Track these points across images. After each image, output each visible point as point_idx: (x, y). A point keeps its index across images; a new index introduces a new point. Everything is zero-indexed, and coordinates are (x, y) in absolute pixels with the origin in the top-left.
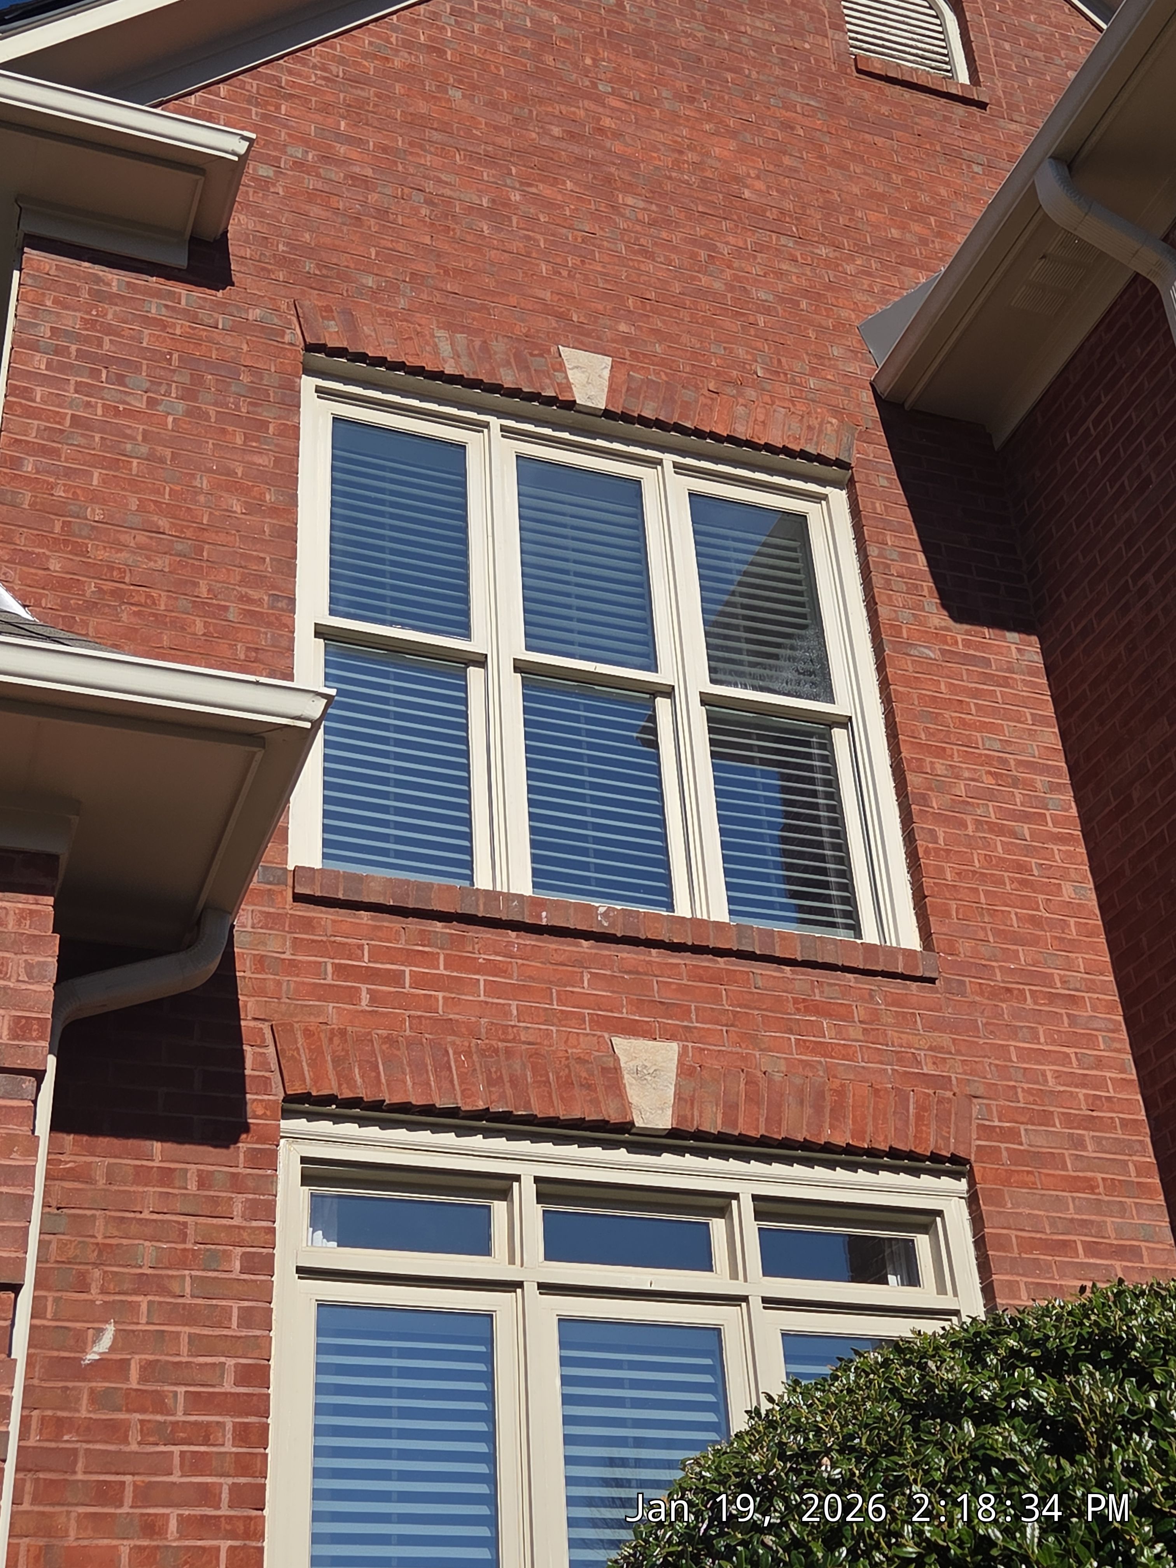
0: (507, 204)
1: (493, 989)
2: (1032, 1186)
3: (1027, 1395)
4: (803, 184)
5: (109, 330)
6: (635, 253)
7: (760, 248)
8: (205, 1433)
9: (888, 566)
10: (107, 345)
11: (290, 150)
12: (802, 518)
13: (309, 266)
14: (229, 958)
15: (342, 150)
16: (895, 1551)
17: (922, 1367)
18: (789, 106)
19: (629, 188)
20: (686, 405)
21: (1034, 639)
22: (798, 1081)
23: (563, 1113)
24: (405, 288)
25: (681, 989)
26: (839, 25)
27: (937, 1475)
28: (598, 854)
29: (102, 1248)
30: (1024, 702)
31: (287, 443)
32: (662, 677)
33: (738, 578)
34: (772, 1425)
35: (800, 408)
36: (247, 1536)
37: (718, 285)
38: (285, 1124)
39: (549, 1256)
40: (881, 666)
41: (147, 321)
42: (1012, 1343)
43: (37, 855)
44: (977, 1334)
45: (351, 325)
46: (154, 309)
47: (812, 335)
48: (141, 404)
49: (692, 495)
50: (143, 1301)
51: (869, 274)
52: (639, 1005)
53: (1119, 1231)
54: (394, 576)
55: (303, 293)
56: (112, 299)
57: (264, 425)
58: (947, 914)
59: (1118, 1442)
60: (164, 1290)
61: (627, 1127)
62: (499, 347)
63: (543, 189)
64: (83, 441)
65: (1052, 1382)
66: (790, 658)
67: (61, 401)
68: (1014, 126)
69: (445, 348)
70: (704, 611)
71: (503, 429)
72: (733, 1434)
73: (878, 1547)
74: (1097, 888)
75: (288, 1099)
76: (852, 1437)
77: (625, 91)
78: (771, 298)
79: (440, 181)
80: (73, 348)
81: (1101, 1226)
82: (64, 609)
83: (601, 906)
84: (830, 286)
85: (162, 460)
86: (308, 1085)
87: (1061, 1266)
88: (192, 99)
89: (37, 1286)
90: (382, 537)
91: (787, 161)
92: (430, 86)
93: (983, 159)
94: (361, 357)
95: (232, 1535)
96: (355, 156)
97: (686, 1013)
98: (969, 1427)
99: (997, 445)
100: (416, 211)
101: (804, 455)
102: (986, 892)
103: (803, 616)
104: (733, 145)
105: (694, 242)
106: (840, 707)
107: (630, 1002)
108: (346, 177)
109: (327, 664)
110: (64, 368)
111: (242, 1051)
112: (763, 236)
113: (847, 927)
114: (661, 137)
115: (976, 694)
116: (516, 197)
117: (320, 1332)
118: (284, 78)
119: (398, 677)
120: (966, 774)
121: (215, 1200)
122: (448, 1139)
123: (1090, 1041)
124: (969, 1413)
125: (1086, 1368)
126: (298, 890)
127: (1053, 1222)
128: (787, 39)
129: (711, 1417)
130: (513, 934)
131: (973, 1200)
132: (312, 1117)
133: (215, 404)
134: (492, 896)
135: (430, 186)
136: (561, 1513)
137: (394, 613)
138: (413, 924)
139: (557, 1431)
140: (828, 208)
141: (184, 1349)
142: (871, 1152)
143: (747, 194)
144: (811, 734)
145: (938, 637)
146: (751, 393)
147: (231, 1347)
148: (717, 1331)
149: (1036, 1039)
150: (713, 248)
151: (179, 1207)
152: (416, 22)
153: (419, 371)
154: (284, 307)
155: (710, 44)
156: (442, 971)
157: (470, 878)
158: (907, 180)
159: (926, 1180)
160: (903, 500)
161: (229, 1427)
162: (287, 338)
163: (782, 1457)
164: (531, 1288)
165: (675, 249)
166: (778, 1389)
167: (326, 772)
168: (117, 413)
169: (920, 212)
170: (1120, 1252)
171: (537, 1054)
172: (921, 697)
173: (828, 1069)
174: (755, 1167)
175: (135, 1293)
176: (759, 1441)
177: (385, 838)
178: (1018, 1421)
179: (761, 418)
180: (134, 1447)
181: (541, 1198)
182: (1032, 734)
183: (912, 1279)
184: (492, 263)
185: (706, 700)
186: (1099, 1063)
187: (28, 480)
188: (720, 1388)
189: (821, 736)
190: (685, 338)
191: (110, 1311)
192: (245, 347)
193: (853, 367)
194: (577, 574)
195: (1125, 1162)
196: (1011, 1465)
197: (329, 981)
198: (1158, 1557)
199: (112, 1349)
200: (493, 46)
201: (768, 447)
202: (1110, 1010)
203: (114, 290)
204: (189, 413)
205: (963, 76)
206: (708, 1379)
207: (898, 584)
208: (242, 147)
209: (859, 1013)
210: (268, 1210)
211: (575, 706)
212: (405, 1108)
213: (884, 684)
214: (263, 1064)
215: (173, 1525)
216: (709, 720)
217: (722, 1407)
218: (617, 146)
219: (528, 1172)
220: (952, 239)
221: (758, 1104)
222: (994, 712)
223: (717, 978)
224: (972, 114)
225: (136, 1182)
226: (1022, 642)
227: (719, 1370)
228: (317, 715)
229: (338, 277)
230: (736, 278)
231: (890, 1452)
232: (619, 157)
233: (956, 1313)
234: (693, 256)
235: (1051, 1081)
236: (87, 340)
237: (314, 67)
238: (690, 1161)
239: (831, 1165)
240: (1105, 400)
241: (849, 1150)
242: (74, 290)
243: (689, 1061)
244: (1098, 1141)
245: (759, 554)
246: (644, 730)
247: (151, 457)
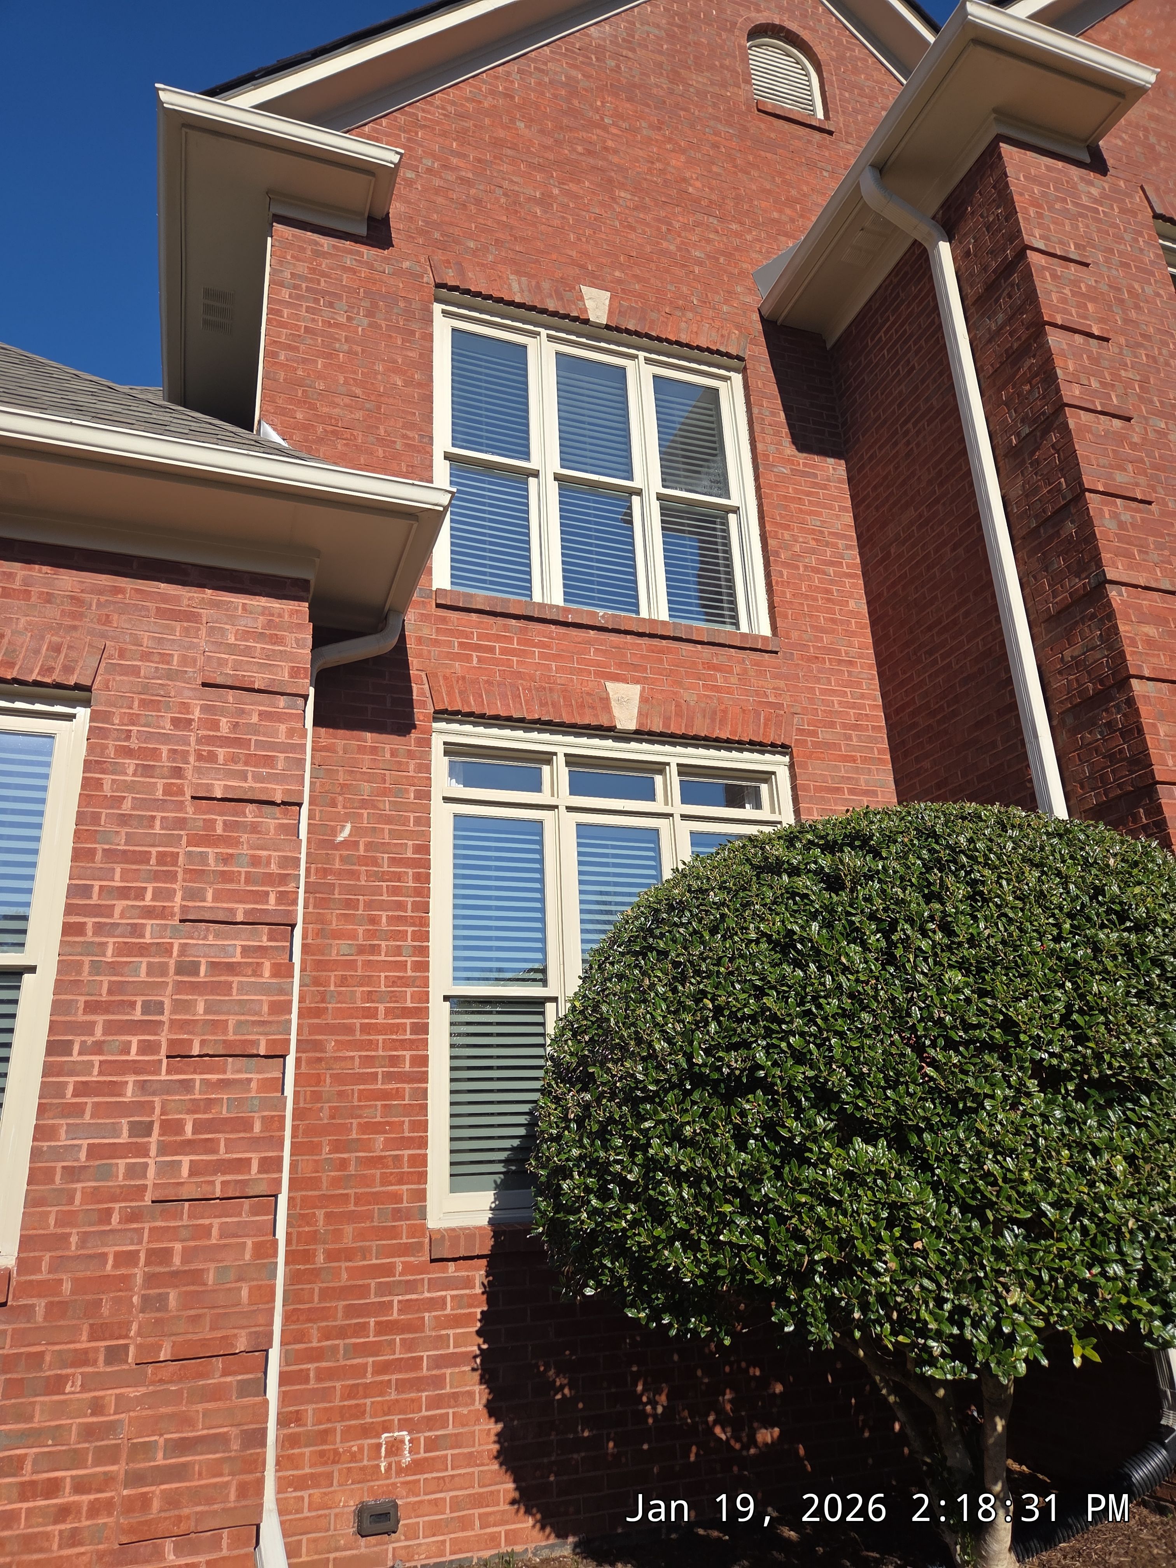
0: (551, 196)
1: (542, 656)
2: (823, 759)
3: (816, 863)
4: (724, 184)
5: (324, 274)
6: (624, 227)
7: (698, 224)
8: (399, 877)
9: (763, 419)
10: (323, 284)
11: (424, 161)
12: (716, 390)
13: (437, 235)
14: (402, 638)
15: (454, 161)
16: (745, 936)
17: (762, 849)
18: (717, 133)
19: (622, 186)
20: (652, 322)
21: (843, 462)
22: (703, 705)
23: (579, 721)
24: (492, 249)
25: (643, 657)
26: (748, 81)
27: (768, 901)
28: (599, 584)
29: (343, 786)
30: (835, 499)
31: (427, 344)
32: (636, 484)
33: (679, 426)
34: (685, 876)
35: (717, 324)
36: (421, 925)
37: (672, 248)
38: (435, 725)
39: (572, 793)
40: (757, 478)
41: (345, 269)
42: (809, 837)
43: (297, 579)
44: (791, 833)
45: (461, 272)
46: (349, 261)
47: (726, 279)
48: (343, 320)
49: (655, 377)
50: (365, 812)
51: (760, 241)
52: (619, 665)
53: (867, 782)
54: (487, 424)
55: (433, 252)
56: (325, 255)
57: (413, 333)
58: (786, 617)
59: (861, 885)
60: (375, 807)
61: (612, 729)
62: (546, 285)
63: (572, 187)
64: (311, 342)
65: (829, 856)
66: (707, 474)
67: (298, 317)
68: (849, 147)
69: (515, 286)
70: (660, 445)
71: (548, 336)
72: (664, 880)
73: (736, 934)
74: (868, 603)
75: (436, 712)
76: (725, 882)
77: (620, 123)
78: (703, 256)
79: (512, 181)
80: (304, 285)
81: (858, 780)
82: (306, 441)
83: (601, 612)
84: (737, 249)
85: (356, 354)
86: (446, 704)
87: (835, 800)
88: (366, 128)
89: (310, 804)
90: (480, 401)
91: (715, 169)
92: (505, 119)
93: (829, 168)
94: (467, 292)
95: (413, 924)
96: (462, 165)
97: (645, 670)
98: (785, 877)
99: (829, 346)
100: (497, 199)
101: (718, 352)
102: (808, 605)
103: (715, 449)
104: (683, 158)
105: (658, 220)
106: (733, 502)
107: (615, 664)
108: (457, 178)
109: (451, 475)
110: (299, 297)
111: (411, 687)
112: (699, 217)
113: (732, 624)
114: (641, 153)
115: (809, 494)
116: (556, 191)
117: (455, 829)
118: (420, 114)
119: (490, 483)
120: (801, 540)
121: (399, 763)
122: (520, 734)
123: (859, 685)
124: (785, 871)
125: (847, 849)
126: (439, 601)
127: (833, 778)
128: (716, 89)
129: (653, 872)
130: (553, 627)
131: (791, 766)
132: (449, 721)
133: (385, 320)
134: (542, 606)
135: (506, 184)
136: (577, 917)
137: (488, 446)
138: (500, 621)
139: (575, 877)
140: (738, 199)
141: (387, 836)
142: (739, 742)
143: (691, 190)
144: (717, 517)
145: (789, 461)
146: (690, 315)
147: (411, 835)
148: (657, 831)
149: (830, 683)
150: (670, 224)
151: (381, 766)
152: (497, 78)
153: (500, 300)
154: (423, 260)
155: (671, 92)
156: (515, 646)
157: (531, 596)
158: (784, 181)
159: (768, 757)
160: (774, 380)
161: (411, 874)
162: (425, 280)
163: (689, 891)
164: (562, 809)
165: (648, 225)
166: (688, 859)
167: (452, 536)
168: (330, 325)
169: (791, 202)
170: (866, 793)
171: (566, 690)
172: (778, 496)
173: (719, 699)
174: (679, 749)
175: (360, 808)
176: (678, 883)
177: (484, 573)
178: (811, 875)
179: (695, 330)
180: (363, 883)
181: (568, 764)
182: (838, 516)
183: (758, 806)
184: (542, 234)
185: (660, 497)
186: (863, 696)
187: (282, 365)
188: (658, 858)
189: (722, 518)
190: (653, 280)
191: (347, 817)
192: (401, 285)
193: (748, 299)
194: (589, 424)
195: (872, 748)
196: (806, 896)
197: (456, 650)
198: (878, 940)
199: (350, 835)
200: (543, 94)
201: (699, 348)
202: (870, 668)
203: (326, 249)
204: (370, 325)
205: (820, 115)
206: (652, 854)
207: (769, 430)
208: (396, 158)
209: (737, 669)
210: (427, 768)
211: (588, 500)
212: (497, 717)
213: (758, 488)
214: (422, 694)
215: (384, 919)
216: (661, 509)
217: (659, 867)
218: (615, 159)
219: (561, 751)
220: (809, 219)
221: (681, 717)
222: (818, 504)
223: (661, 651)
224: (825, 139)
225: (358, 753)
226: (836, 464)
227: (658, 850)
228: (446, 503)
229: (454, 242)
230: (683, 243)
231: (745, 889)
232: (616, 165)
233: (780, 823)
234: (659, 229)
235: (836, 705)
236: (311, 280)
237: (437, 107)
238: (645, 746)
239: (719, 749)
240: (892, 319)
241: (728, 741)
242: (302, 249)
243: (645, 695)
244: (859, 736)
245: (691, 412)
246: (626, 514)
247: (350, 352)
